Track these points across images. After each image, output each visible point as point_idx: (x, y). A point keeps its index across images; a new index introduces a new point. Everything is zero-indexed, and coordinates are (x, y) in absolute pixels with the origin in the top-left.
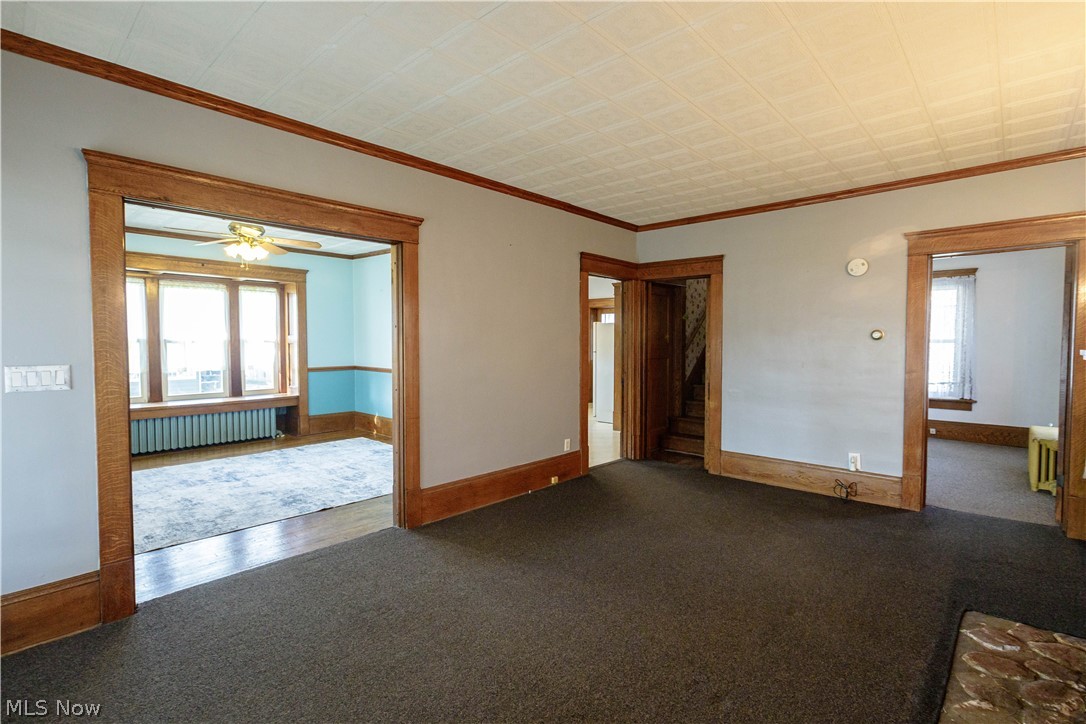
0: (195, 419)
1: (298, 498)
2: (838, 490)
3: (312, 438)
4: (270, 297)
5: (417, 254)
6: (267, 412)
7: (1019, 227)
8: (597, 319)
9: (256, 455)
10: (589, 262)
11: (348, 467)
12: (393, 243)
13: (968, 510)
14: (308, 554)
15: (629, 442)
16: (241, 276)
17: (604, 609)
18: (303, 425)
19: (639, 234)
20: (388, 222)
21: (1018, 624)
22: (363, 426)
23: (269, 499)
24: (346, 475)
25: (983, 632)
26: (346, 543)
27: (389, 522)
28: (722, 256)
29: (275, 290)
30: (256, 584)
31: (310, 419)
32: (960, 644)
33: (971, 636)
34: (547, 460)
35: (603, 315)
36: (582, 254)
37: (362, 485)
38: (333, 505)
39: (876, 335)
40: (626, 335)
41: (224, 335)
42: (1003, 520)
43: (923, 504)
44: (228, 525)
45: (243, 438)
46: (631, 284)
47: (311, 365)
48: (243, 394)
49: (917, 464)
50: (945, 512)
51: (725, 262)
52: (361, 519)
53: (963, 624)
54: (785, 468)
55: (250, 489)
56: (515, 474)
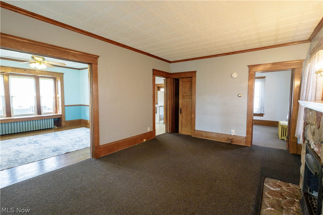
0: (24, 123)
1: (58, 149)
2: (228, 141)
3: (67, 128)
4: (51, 82)
5: (97, 68)
6: (50, 120)
7: (280, 64)
8: (159, 90)
9: (46, 134)
10: (155, 72)
11: (78, 138)
12: (89, 64)
13: (263, 146)
14: (58, 169)
15: (168, 127)
16: (39, 75)
17: (158, 184)
18: (63, 124)
19: (171, 64)
20: (86, 57)
21: (279, 181)
22: (85, 124)
23: (48, 150)
24: (76, 140)
25: (270, 184)
26: (73, 165)
27: (89, 156)
28: (196, 71)
29: (53, 79)
30: (37, 182)
31: (66, 122)
32: (264, 189)
33: (267, 186)
34: (143, 134)
35: (161, 89)
36: (153, 69)
37: (81, 144)
38: (70, 151)
39: (240, 95)
40: (167, 95)
41: (34, 94)
42: (273, 148)
43: (252, 144)
44: (31, 160)
45: (42, 129)
46: (169, 79)
47: (66, 104)
48: (42, 114)
49: (250, 133)
50: (257, 146)
51: (197, 73)
52: (79, 156)
53: (265, 182)
54: (214, 135)
55: (42, 146)
56: (132, 139)
